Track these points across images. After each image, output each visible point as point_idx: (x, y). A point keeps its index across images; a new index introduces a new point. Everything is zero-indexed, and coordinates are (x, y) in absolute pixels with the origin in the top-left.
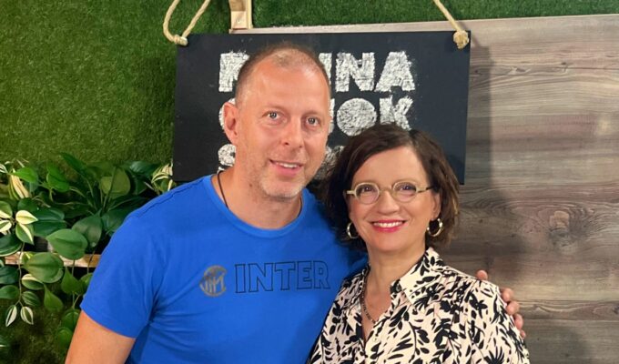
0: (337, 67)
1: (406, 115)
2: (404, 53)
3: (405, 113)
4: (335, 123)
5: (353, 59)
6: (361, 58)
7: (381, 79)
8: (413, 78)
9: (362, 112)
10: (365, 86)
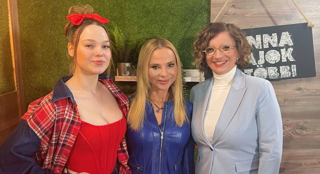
0: (263, 39)
1: (291, 54)
2: (287, 32)
3: (291, 53)
4: (265, 59)
5: (269, 36)
6: (272, 35)
7: (280, 42)
8: (292, 41)
9: (275, 54)
10: (274, 45)
